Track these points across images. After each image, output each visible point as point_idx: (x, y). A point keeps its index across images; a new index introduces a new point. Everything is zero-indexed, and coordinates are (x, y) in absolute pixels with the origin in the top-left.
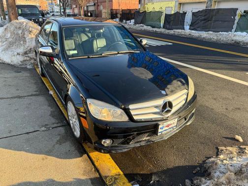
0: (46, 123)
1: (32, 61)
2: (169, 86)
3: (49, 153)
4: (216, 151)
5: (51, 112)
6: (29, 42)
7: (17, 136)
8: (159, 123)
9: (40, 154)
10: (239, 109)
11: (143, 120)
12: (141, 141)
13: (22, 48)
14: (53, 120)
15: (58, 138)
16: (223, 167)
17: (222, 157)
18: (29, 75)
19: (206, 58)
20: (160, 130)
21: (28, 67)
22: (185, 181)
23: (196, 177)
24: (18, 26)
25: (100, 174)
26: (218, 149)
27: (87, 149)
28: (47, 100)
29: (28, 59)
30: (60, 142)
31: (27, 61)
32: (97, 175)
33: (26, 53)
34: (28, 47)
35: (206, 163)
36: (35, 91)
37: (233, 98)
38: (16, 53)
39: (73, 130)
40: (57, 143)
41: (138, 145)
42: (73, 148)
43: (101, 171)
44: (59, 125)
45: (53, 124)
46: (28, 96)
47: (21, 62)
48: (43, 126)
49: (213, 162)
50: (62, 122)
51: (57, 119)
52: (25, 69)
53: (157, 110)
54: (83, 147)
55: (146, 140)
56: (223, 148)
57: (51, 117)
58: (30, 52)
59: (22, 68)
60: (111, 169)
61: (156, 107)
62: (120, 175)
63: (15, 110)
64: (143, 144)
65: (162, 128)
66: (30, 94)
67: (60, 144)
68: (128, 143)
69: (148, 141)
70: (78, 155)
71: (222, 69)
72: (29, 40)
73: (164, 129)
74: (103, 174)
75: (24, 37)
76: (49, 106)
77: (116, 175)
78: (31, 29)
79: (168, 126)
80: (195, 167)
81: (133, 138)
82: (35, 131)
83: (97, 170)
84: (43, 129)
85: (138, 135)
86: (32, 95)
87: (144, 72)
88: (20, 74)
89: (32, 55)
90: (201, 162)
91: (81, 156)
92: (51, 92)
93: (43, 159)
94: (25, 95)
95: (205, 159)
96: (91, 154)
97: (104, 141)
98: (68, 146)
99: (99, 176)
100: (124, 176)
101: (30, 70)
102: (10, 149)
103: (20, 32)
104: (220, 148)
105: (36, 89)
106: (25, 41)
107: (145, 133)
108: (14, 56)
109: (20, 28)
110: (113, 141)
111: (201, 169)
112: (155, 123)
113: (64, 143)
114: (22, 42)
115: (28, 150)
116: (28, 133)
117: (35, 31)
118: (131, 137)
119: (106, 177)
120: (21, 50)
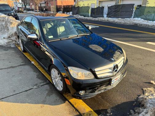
0: (36, 83)
1: (14, 42)
2: (114, 55)
3: (44, 102)
4: (142, 91)
5: (37, 75)
6: (11, 30)
7: (20, 94)
8: (112, 78)
9: (39, 104)
10: (148, 65)
11: (102, 77)
12: (101, 90)
13: (7, 34)
14: (40, 81)
15: (47, 92)
16: (150, 100)
17: (146, 94)
18: (14, 52)
19: (121, 34)
20: (112, 82)
21: (12, 46)
22: (130, 111)
23: (135, 108)
24: (2, 20)
25: (79, 112)
26: (143, 90)
27: (67, 98)
28: (32, 68)
29: (11, 41)
30: (48, 95)
31: (11, 42)
32: (78, 113)
33: (9, 37)
34: (10, 33)
35: (139, 99)
36: (22, 62)
37: (143, 59)
38: (2, 38)
39: (56, 86)
40: (47, 96)
41: (100, 92)
42: (58, 98)
43: (79, 110)
44: (44, 83)
45: (41, 83)
46: (18, 66)
47: (6, 43)
48: (34, 85)
49: (143, 98)
50: (46, 81)
51: (42, 80)
52: (10, 48)
53: (110, 71)
54: (64, 97)
55: (104, 89)
56: (146, 89)
57: (38, 79)
58: (12, 36)
59: (8, 47)
60: (85, 108)
61: (110, 69)
62: (92, 112)
63: (13, 76)
64: (102, 91)
65: (113, 81)
66: (19, 64)
67: (49, 96)
68: (94, 92)
69: (105, 89)
70: (62, 101)
71: (132, 41)
72: (11, 29)
73: (114, 81)
74: (82, 112)
75: (7, 27)
76: (34, 71)
77: (89, 112)
78: (11, 21)
79: (116, 79)
80: (133, 102)
81: (98, 89)
82: (30, 89)
83: (77, 110)
84: (35, 87)
85: (100, 86)
86: (21, 65)
87: (97, 47)
88: (8, 51)
89: (14, 38)
90: (136, 99)
91: (65, 102)
92: (33, 62)
93: (42, 107)
94: (16, 66)
95: (138, 96)
96: (70, 100)
97: (80, 92)
98: (54, 97)
99: (79, 114)
100: (94, 112)
101: (13, 48)
102: (18, 102)
103: (4, 23)
104: (144, 89)
105: (23, 61)
106: (8, 29)
107: (104, 85)
108: (2, 39)
109: (3, 21)
110: (86, 92)
111: (137, 102)
112: (109, 78)
113: (51, 95)
114: (6, 30)
115: (30, 102)
116: (26, 91)
117: (15, 22)
118: (96, 88)
119: (84, 114)
120: (6, 36)
